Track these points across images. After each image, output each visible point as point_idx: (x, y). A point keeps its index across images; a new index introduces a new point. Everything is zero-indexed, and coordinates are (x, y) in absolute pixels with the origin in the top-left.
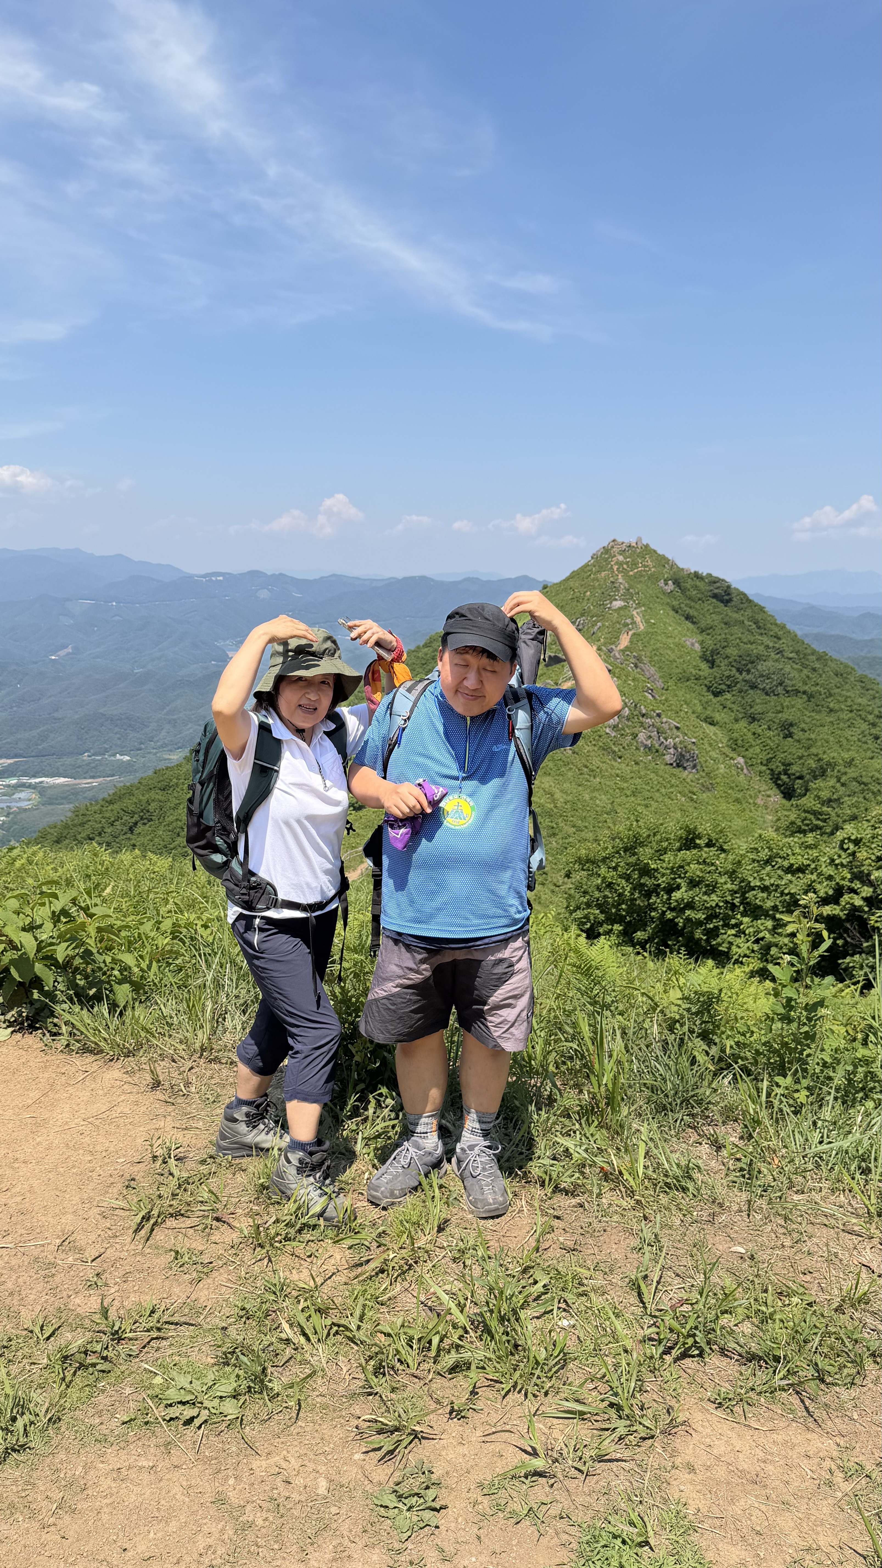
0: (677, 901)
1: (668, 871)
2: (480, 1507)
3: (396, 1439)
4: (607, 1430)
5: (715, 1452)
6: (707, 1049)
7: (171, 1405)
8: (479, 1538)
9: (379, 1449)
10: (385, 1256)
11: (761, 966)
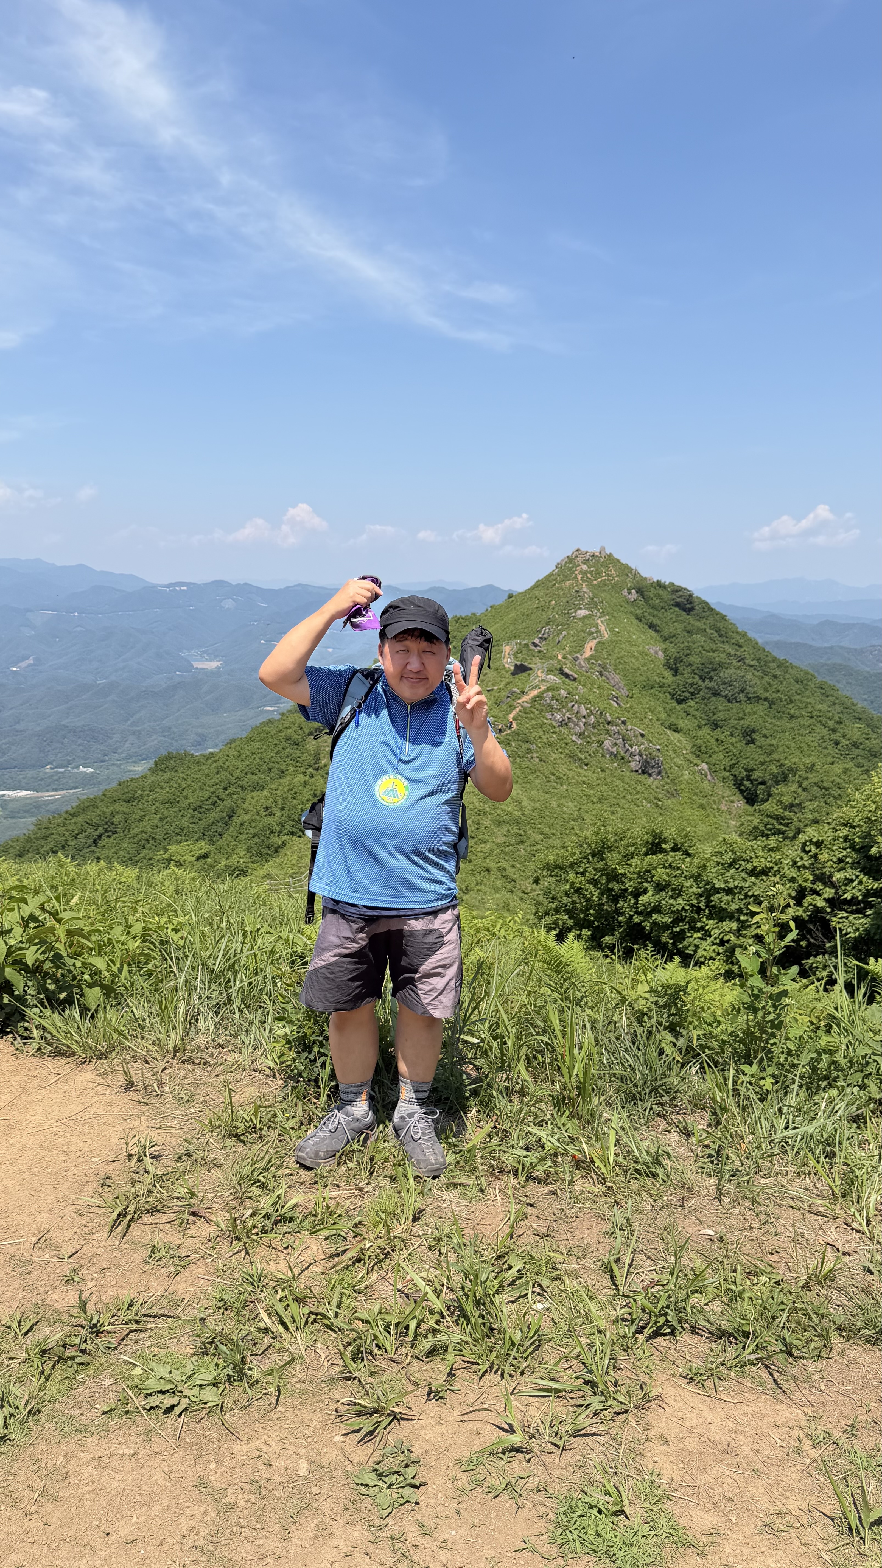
0: (644, 905)
1: (635, 876)
2: (459, 1483)
3: (375, 1421)
4: (581, 1406)
5: (687, 1424)
6: (675, 1041)
7: (151, 1395)
8: (458, 1512)
9: (359, 1430)
10: (361, 1246)
11: (727, 968)
